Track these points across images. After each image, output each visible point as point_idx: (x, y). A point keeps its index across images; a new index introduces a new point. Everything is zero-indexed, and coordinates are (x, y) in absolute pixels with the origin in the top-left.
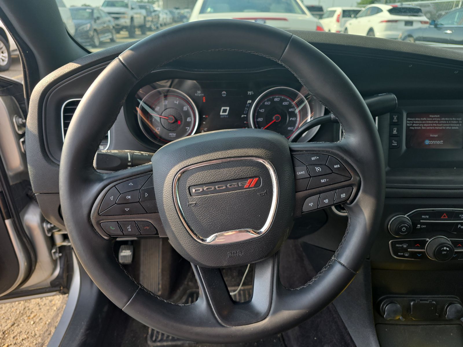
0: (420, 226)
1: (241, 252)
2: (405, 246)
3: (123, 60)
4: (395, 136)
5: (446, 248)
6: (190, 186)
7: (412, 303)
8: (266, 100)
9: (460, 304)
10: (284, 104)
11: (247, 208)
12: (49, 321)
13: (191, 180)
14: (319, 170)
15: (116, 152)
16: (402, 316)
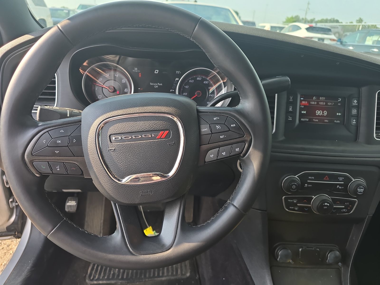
0: (307, 185)
1: (151, 192)
2: (295, 201)
3: (62, 27)
4: (291, 112)
5: (327, 203)
6: (111, 135)
7: (300, 250)
8: (190, 78)
9: (339, 252)
10: (204, 82)
11: (158, 155)
12: (5, 262)
13: (112, 130)
14: (219, 128)
15: (57, 109)
16: (292, 260)
